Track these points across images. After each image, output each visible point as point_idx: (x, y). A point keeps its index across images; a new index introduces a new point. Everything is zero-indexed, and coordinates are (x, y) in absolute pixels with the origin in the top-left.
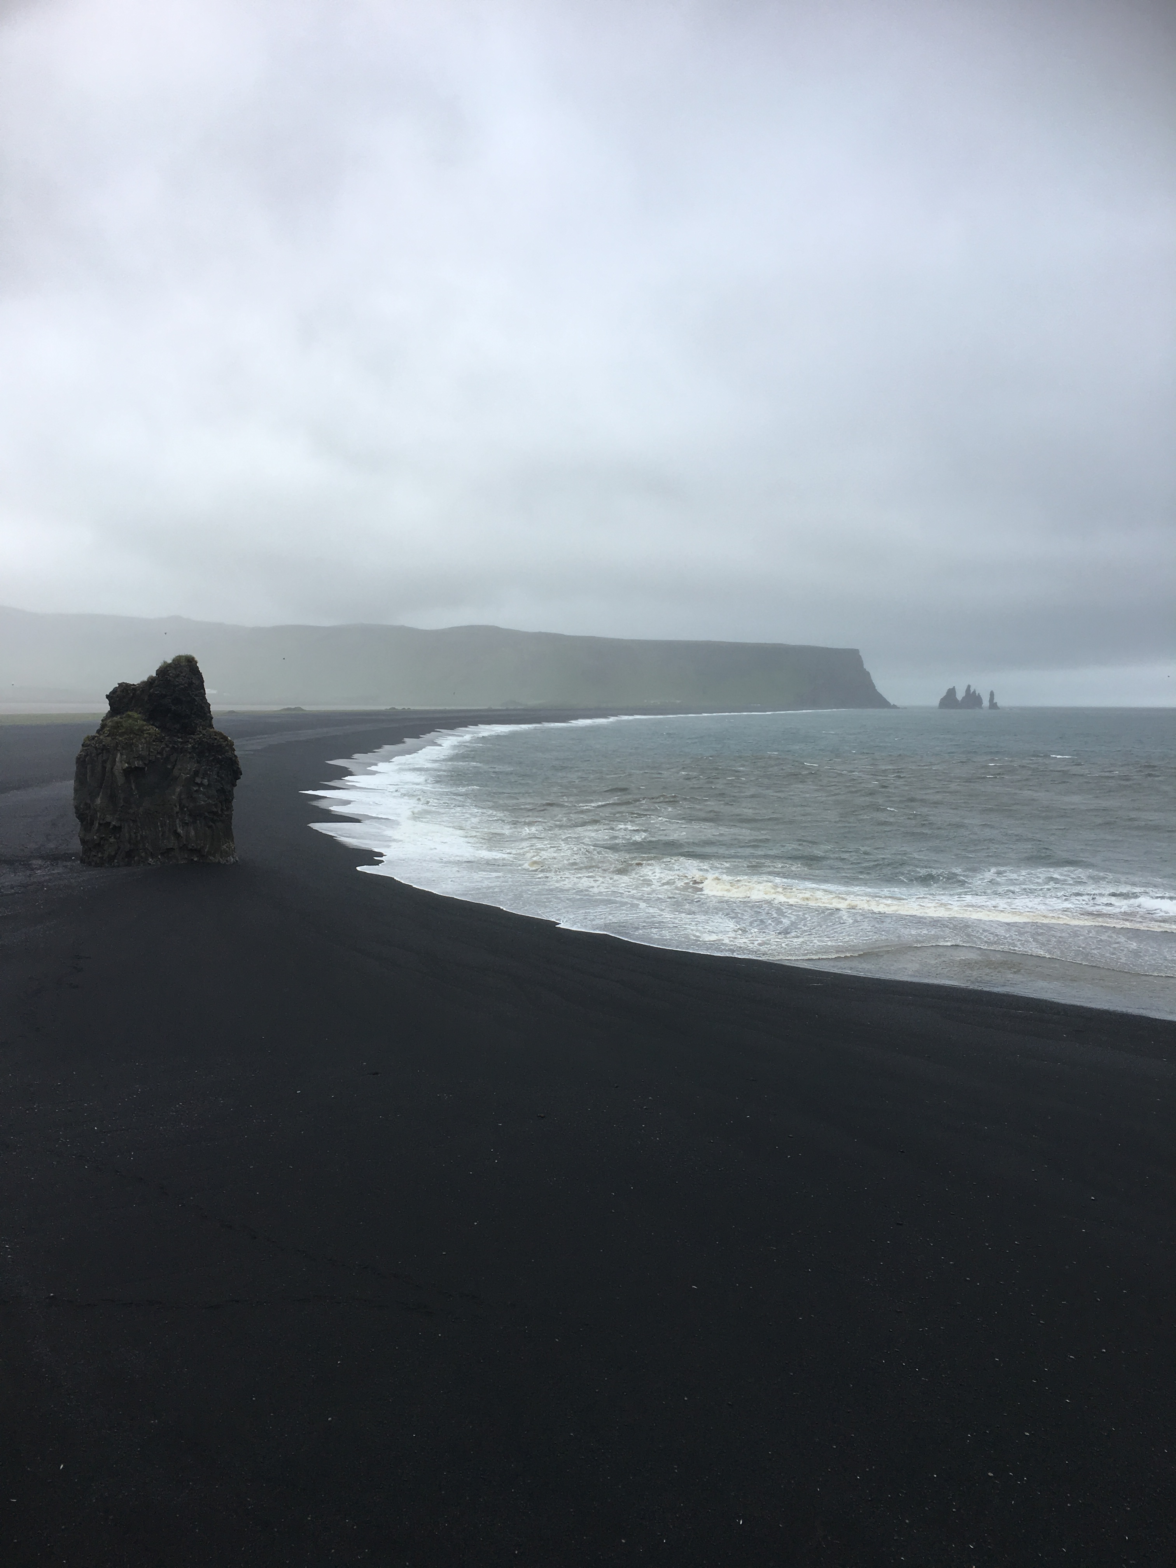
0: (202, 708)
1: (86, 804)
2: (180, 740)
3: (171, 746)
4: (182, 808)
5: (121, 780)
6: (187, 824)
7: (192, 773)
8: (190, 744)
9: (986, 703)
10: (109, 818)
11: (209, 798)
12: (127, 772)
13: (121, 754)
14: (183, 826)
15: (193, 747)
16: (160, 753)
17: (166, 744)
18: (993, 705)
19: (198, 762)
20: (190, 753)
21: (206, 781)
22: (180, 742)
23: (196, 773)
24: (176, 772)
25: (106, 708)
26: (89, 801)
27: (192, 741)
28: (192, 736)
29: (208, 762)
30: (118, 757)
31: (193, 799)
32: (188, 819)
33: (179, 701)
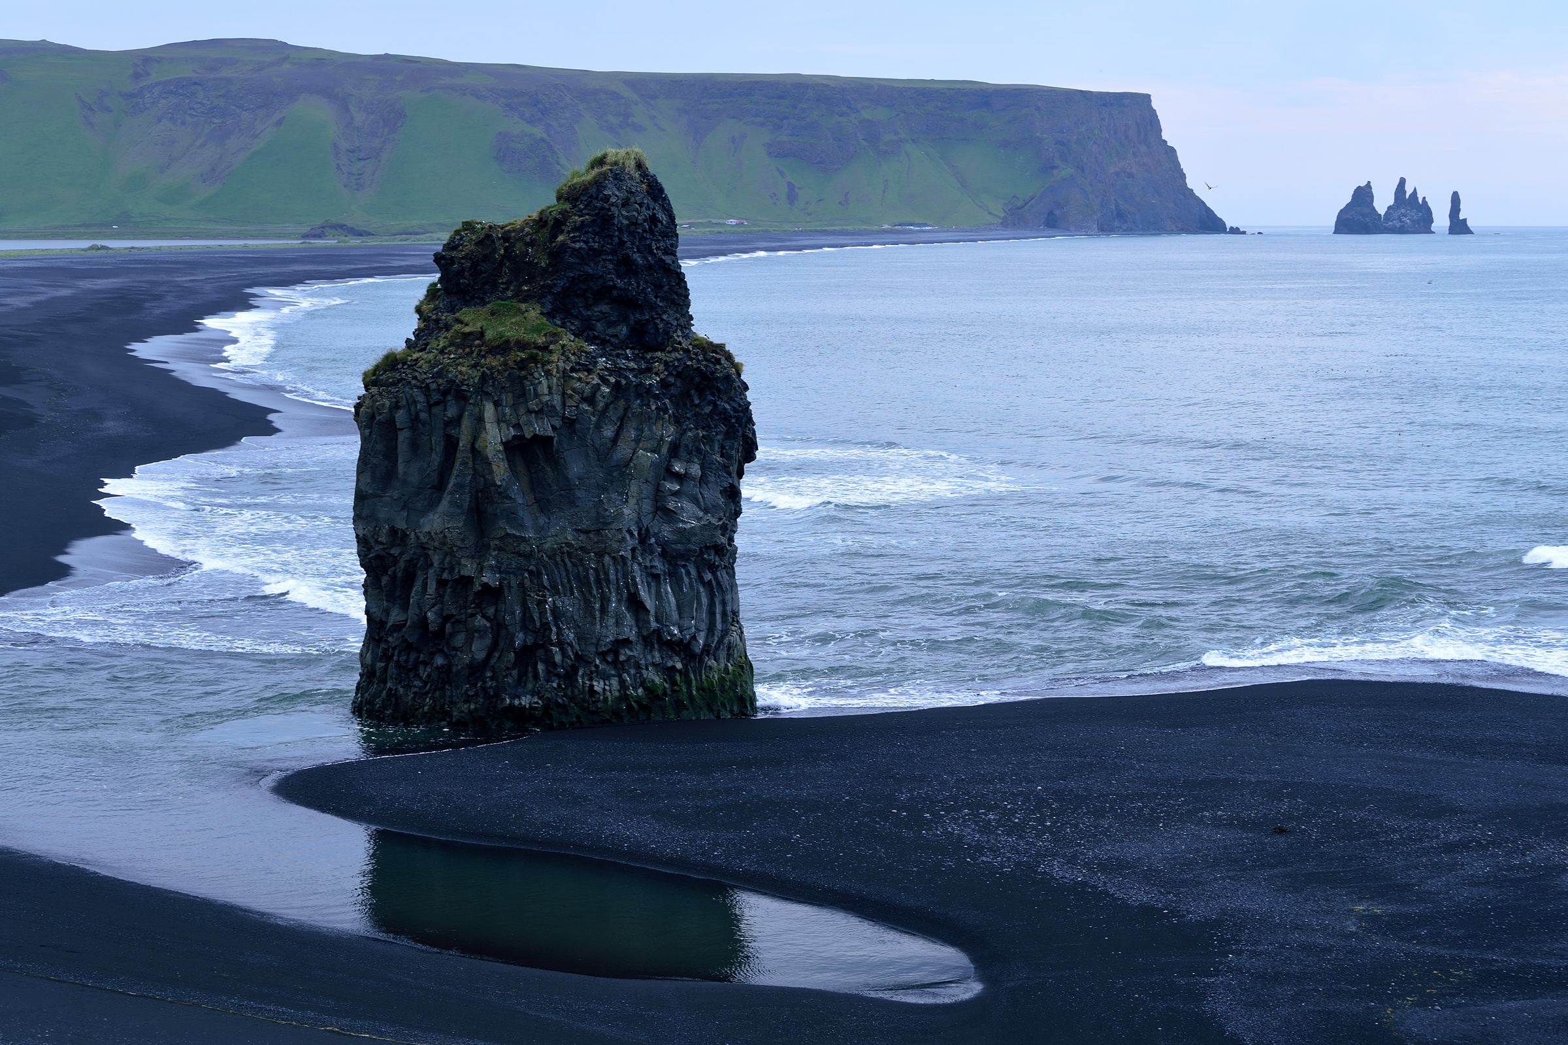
1: (393, 531)
2: (632, 365)
3: (612, 380)
4: (644, 538)
5: (496, 470)
6: (656, 577)
7: (664, 450)
8: (657, 374)
10: (468, 568)
11: (706, 511)
12: (517, 448)
13: (497, 404)
14: (649, 585)
15: (664, 384)
16: (591, 400)
17: (601, 378)
18: (1459, 226)
19: (677, 421)
20: (656, 397)
21: (696, 470)
22: (633, 370)
23: (675, 450)
24: (623, 450)
26: (401, 525)
27: (662, 367)
28: (659, 354)
29: (703, 422)
30: (489, 411)
31: (670, 515)
32: (659, 565)
33: (626, 267)
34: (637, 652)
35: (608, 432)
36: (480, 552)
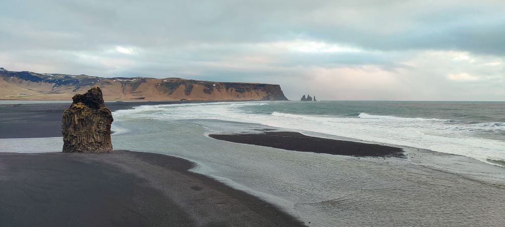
0: (102, 101)
4: (95, 130)
5: (77, 123)
9: (313, 99)
10: (73, 134)
11: (104, 128)
12: (79, 120)
14: (96, 136)
15: (99, 113)
16: (89, 115)
17: (91, 112)
18: (315, 100)
19: (101, 117)
21: (103, 123)
22: (95, 111)
23: (100, 120)
24: (94, 120)
25: (72, 101)
27: (99, 111)
28: (99, 109)
29: (104, 117)
30: (76, 116)
31: (99, 128)
32: (97, 134)
33: (95, 99)
34: (94, 144)
35: (92, 118)
36: (75, 132)
